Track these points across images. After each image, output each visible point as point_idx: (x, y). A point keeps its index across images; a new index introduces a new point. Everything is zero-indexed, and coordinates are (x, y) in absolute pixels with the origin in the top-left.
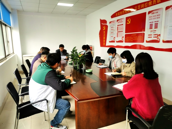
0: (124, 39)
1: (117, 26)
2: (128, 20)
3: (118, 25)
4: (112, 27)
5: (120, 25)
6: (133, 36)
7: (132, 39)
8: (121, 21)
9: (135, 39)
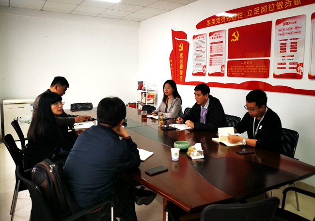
0: (226, 70)
1: (209, 45)
2: (234, 35)
3: (212, 43)
4: (199, 46)
5: (216, 43)
6: (245, 65)
7: (243, 71)
8: (218, 36)
9: (248, 70)
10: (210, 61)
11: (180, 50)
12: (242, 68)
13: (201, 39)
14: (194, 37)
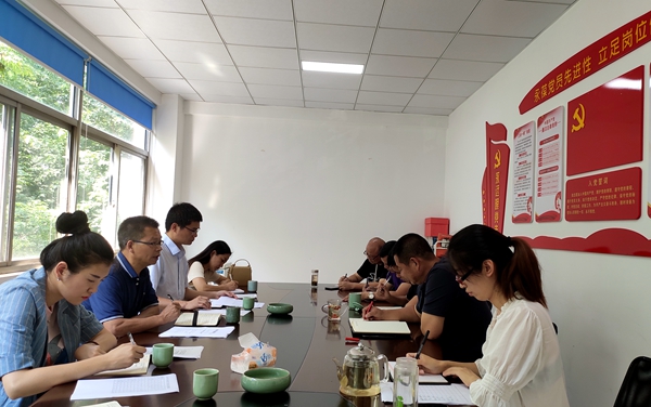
0: (563, 203)
1: (538, 147)
2: (576, 116)
3: (542, 143)
4: (522, 151)
5: (549, 140)
6: (595, 188)
7: (592, 203)
8: (552, 122)
9: (602, 201)
10: (539, 184)
11: (497, 166)
12: (590, 196)
13: (527, 135)
14: (516, 133)
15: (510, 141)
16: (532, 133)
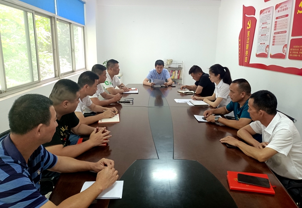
0: (287, 50)
1: (274, 20)
3: (277, 18)
4: (264, 21)
5: (282, 17)
8: (285, 8)
10: (274, 39)
11: (248, 28)
13: (268, 13)
14: (261, 12)
15: (257, 16)
16: (271, 12)
